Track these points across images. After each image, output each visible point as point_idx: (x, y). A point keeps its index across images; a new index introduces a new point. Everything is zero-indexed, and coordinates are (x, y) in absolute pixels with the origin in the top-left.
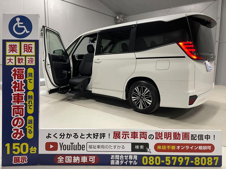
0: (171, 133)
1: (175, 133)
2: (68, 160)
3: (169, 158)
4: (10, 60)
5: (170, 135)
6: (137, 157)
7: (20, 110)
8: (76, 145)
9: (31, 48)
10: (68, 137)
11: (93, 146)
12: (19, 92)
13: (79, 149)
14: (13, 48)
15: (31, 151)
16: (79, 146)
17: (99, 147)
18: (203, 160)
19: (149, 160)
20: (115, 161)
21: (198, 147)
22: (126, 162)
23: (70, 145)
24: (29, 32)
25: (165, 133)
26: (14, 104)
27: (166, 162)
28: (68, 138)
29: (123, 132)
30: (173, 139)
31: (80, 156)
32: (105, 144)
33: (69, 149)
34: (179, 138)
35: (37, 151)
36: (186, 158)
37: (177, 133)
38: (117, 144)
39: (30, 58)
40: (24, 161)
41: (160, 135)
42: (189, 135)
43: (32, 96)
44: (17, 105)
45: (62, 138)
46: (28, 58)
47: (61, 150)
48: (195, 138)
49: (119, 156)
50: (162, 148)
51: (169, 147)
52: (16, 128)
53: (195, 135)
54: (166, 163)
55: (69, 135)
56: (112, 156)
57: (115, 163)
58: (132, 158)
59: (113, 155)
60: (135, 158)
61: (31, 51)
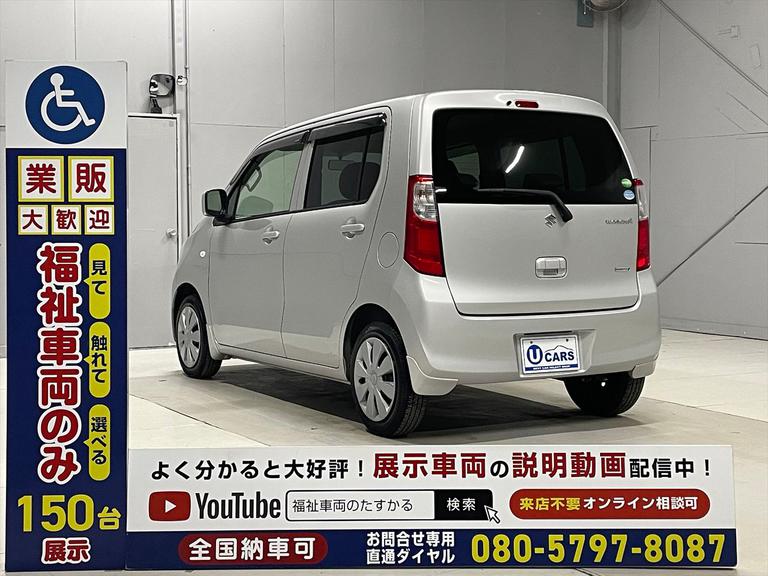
0: (564, 455)
1: (578, 454)
2: (223, 551)
3: (560, 537)
4: (32, 216)
5: (560, 461)
6: (453, 537)
7: (67, 387)
8: (252, 501)
9: (100, 177)
10: (226, 472)
11: (306, 504)
12: (63, 326)
13: (262, 513)
14: (41, 178)
15: (102, 522)
16: (262, 504)
17: (326, 505)
18: (674, 543)
19: (492, 548)
20: (381, 553)
21: (656, 502)
22: (418, 556)
23: (230, 502)
24: (93, 122)
25: (544, 455)
26: (46, 365)
27: (552, 553)
28: (225, 477)
29: (406, 455)
30: (573, 476)
31: (266, 536)
32: (347, 497)
33: (227, 514)
34: (591, 472)
35: (123, 520)
36: (615, 538)
37: (585, 455)
38: (386, 497)
39: (98, 212)
40: (78, 554)
41: (530, 463)
42: (623, 459)
43: (103, 338)
44: (56, 367)
45: (205, 478)
46: (92, 211)
47: (202, 516)
48: (645, 471)
49: (396, 535)
50: (534, 506)
51: (558, 502)
52: (53, 445)
53: (642, 460)
54: (552, 557)
55: (228, 466)
56: (371, 535)
57: (381, 559)
58: (437, 542)
59: (374, 531)
60: (448, 541)
61: (101, 188)
